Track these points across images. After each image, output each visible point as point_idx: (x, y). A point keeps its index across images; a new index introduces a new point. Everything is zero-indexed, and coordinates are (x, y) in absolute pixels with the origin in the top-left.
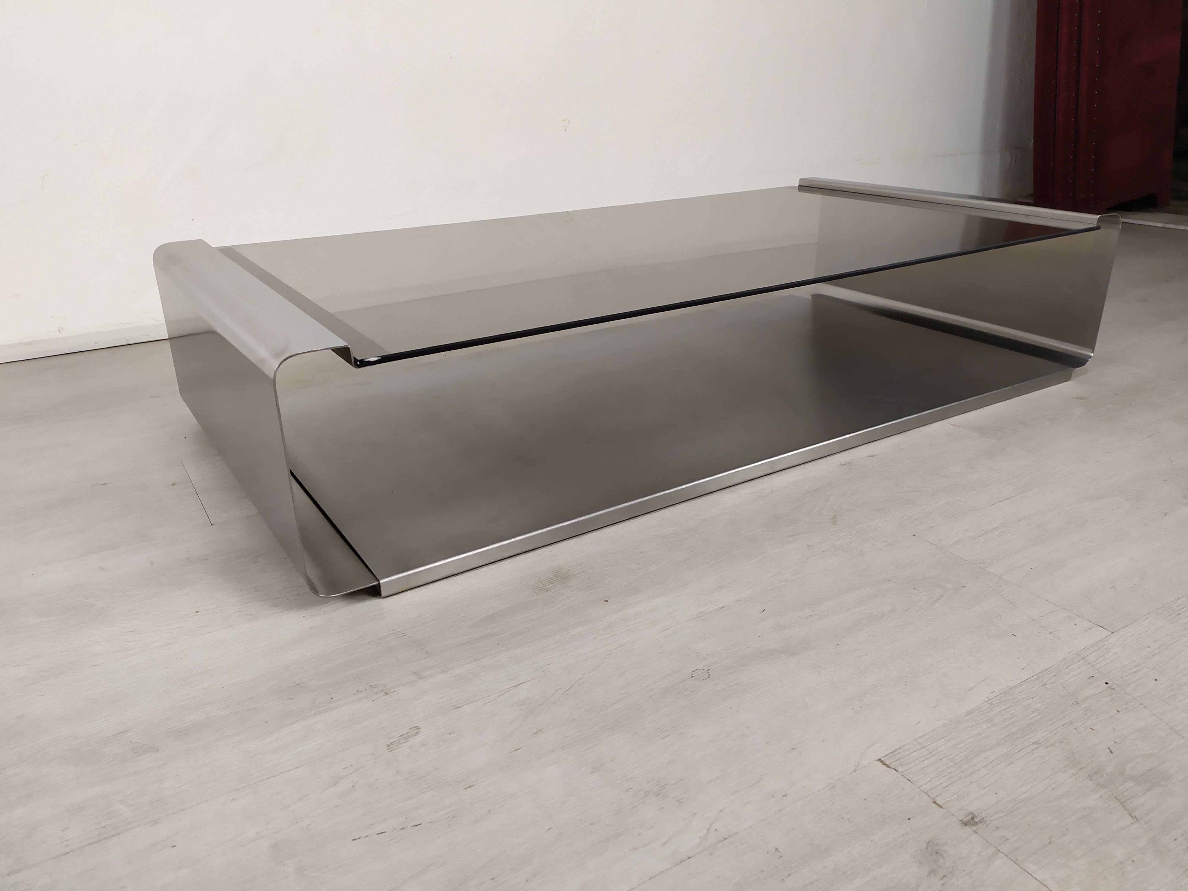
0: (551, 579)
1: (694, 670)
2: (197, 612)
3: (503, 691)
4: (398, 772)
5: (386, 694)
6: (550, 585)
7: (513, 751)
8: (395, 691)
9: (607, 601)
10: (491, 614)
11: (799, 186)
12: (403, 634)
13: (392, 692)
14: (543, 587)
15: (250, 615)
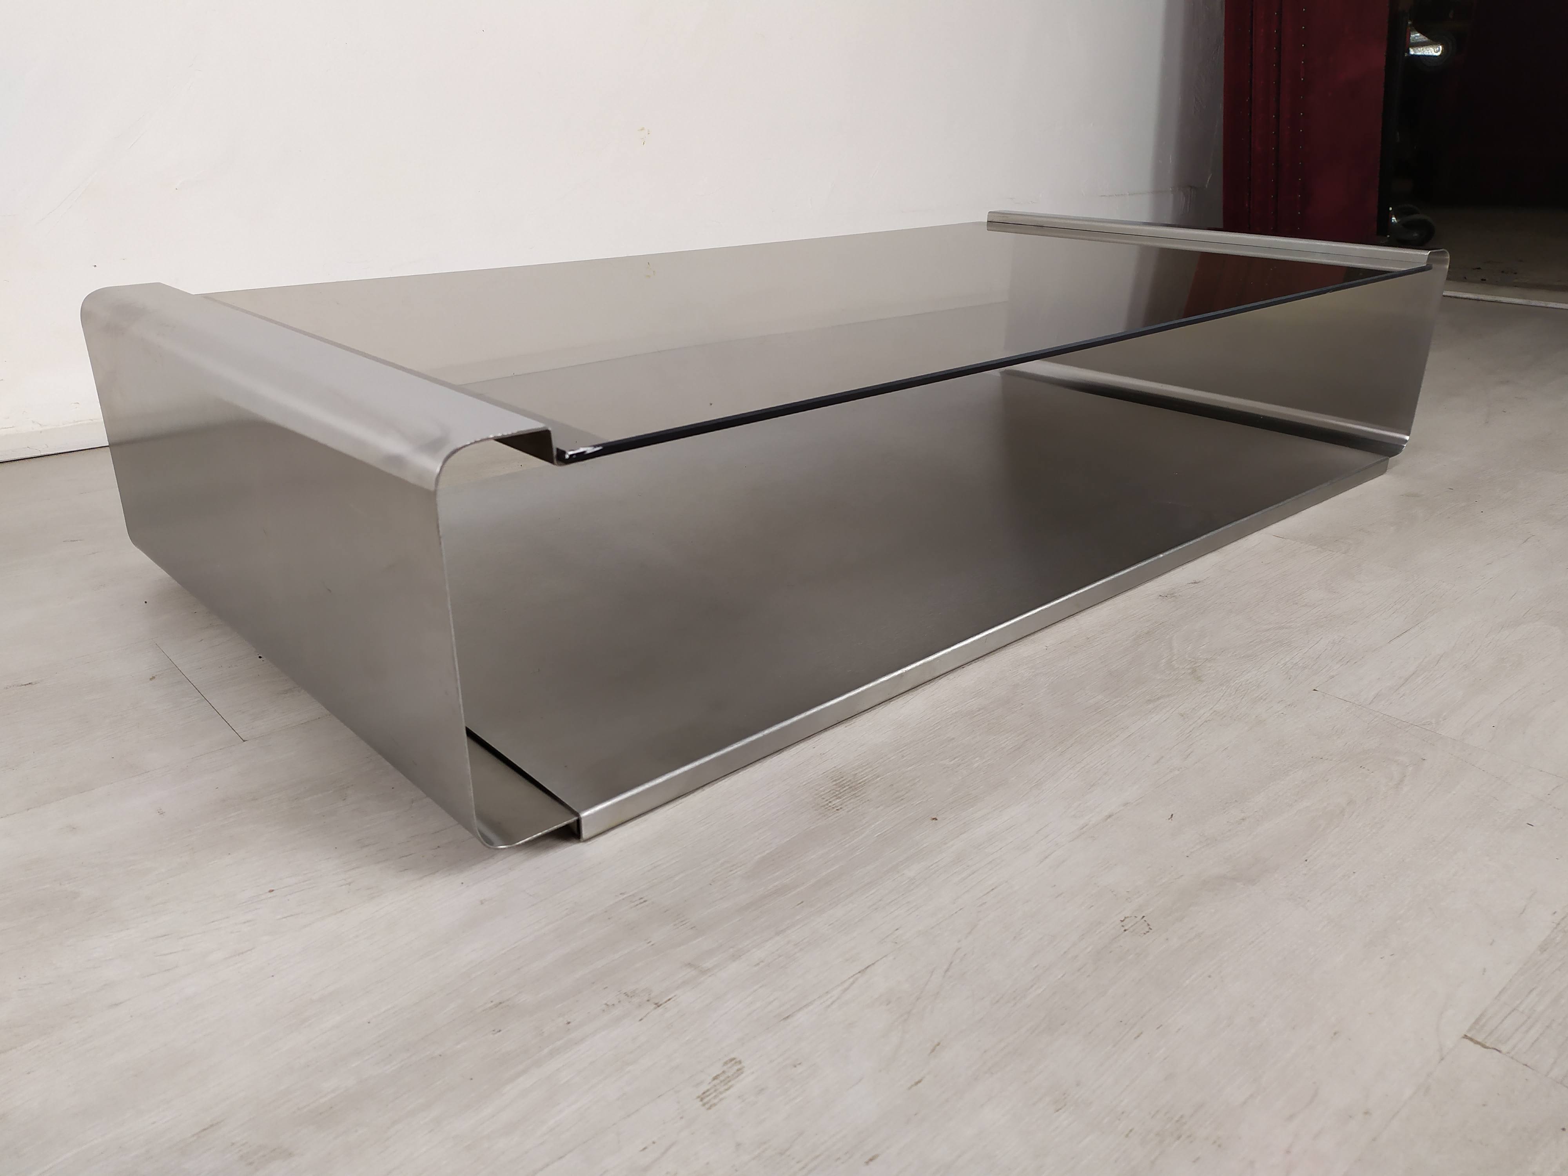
0: (834, 791)
1: (1122, 920)
2: (271, 891)
3: (845, 981)
4: (738, 1145)
5: (659, 1006)
6: (838, 800)
7: (912, 1086)
8: (669, 1000)
9: (936, 819)
10: (768, 854)
11: (988, 222)
12: (641, 898)
13: (666, 1002)
14: (827, 804)
15: (368, 889)
